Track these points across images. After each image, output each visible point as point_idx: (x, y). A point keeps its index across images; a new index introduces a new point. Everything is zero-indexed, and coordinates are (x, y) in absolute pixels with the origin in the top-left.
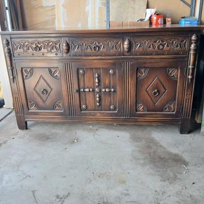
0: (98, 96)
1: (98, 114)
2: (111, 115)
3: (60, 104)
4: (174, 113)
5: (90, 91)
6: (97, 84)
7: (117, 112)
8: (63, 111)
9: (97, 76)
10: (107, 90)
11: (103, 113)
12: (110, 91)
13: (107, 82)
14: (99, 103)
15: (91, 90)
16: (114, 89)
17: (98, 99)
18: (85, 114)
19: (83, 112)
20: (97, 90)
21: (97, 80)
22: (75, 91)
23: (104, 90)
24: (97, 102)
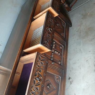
0: (56, 52)
2: (64, 50)
4: (65, 24)
7: (63, 47)
8: (60, 77)
10: (54, 45)
11: (63, 54)
15: (53, 54)
16: (54, 42)
17: (57, 53)
19: (62, 65)
23: (54, 47)
24: (58, 54)
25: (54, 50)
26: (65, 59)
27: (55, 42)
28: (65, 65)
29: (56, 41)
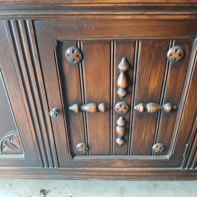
0: (120, 122)
1: (119, 163)
2: (153, 164)
3: (15, 142)
5: (97, 110)
6: (121, 93)
7: (168, 157)
8: (23, 156)
9: (122, 66)
10: (150, 108)
11: (131, 161)
12: (159, 111)
13: (153, 84)
14: (123, 138)
15: (101, 107)
16: (172, 105)
17: (119, 130)
18: (84, 164)
19: (77, 158)
20: (118, 107)
21: (121, 81)
22: (52, 113)
23: (140, 107)
24: (117, 137)
25: (122, 109)
26: (112, 171)
27: (174, 111)
28: (83, 171)
29: (181, 115)
